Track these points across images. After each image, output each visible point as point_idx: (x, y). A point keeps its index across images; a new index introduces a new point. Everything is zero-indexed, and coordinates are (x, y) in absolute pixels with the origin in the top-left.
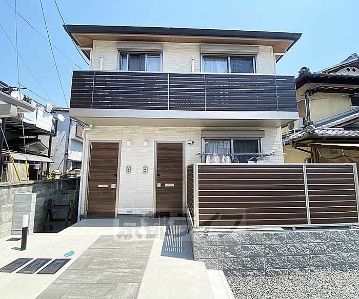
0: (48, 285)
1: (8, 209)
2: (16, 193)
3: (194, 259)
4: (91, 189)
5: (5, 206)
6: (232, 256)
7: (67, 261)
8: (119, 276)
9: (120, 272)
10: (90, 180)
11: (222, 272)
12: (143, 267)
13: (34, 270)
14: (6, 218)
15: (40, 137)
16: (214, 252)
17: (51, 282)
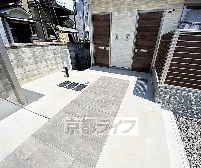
0: (76, 96)
1: (59, 57)
2: (60, 48)
3: (154, 101)
4: (96, 49)
5: (57, 55)
6: (184, 107)
7: (86, 86)
8: (109, 99)
9: (109, 98)
10: (95, 44)
11: (172, 113)
12: (122, 98)
13: (72, 88)
14: (59, 62)
15: (70, 16)
16: (170, 101)
17: (78, 95)
